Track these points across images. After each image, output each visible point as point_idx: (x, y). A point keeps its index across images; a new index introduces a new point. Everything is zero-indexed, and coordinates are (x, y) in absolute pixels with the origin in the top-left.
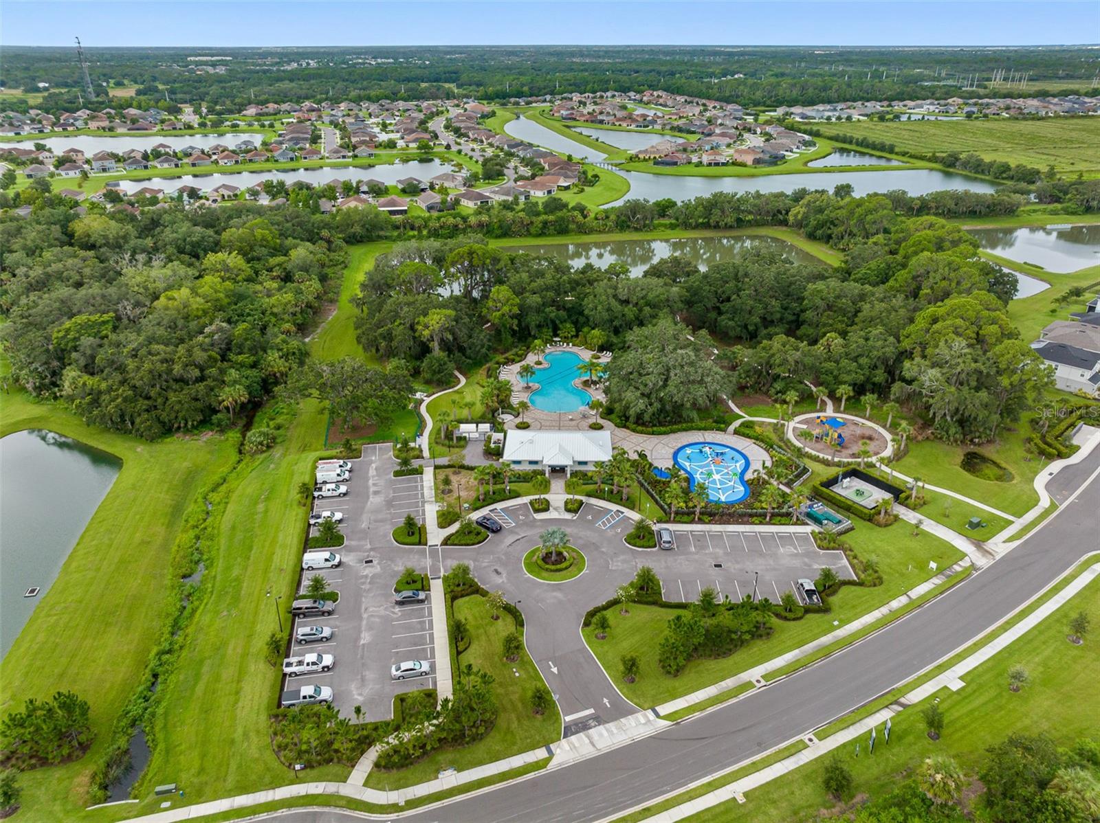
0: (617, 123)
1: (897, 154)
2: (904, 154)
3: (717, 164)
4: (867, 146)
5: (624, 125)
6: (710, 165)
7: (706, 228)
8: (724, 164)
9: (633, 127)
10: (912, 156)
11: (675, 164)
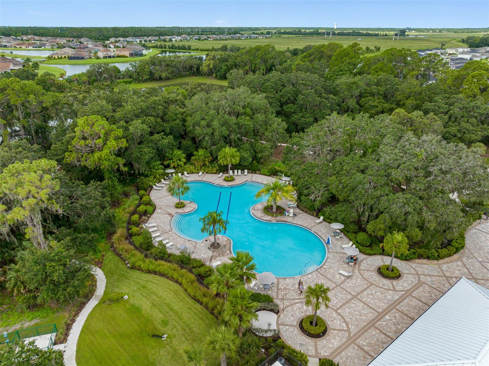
0: (18, 47)
1: (193, 50)
2: (197, 50)
3: (110, 57)
4: (176, 48)
5: (24, 47)
6: (105, 57)
7: (151, 81)
8: (114, 57)
9: (31, 48)
10: (201, 50)
11: (83, 58)
